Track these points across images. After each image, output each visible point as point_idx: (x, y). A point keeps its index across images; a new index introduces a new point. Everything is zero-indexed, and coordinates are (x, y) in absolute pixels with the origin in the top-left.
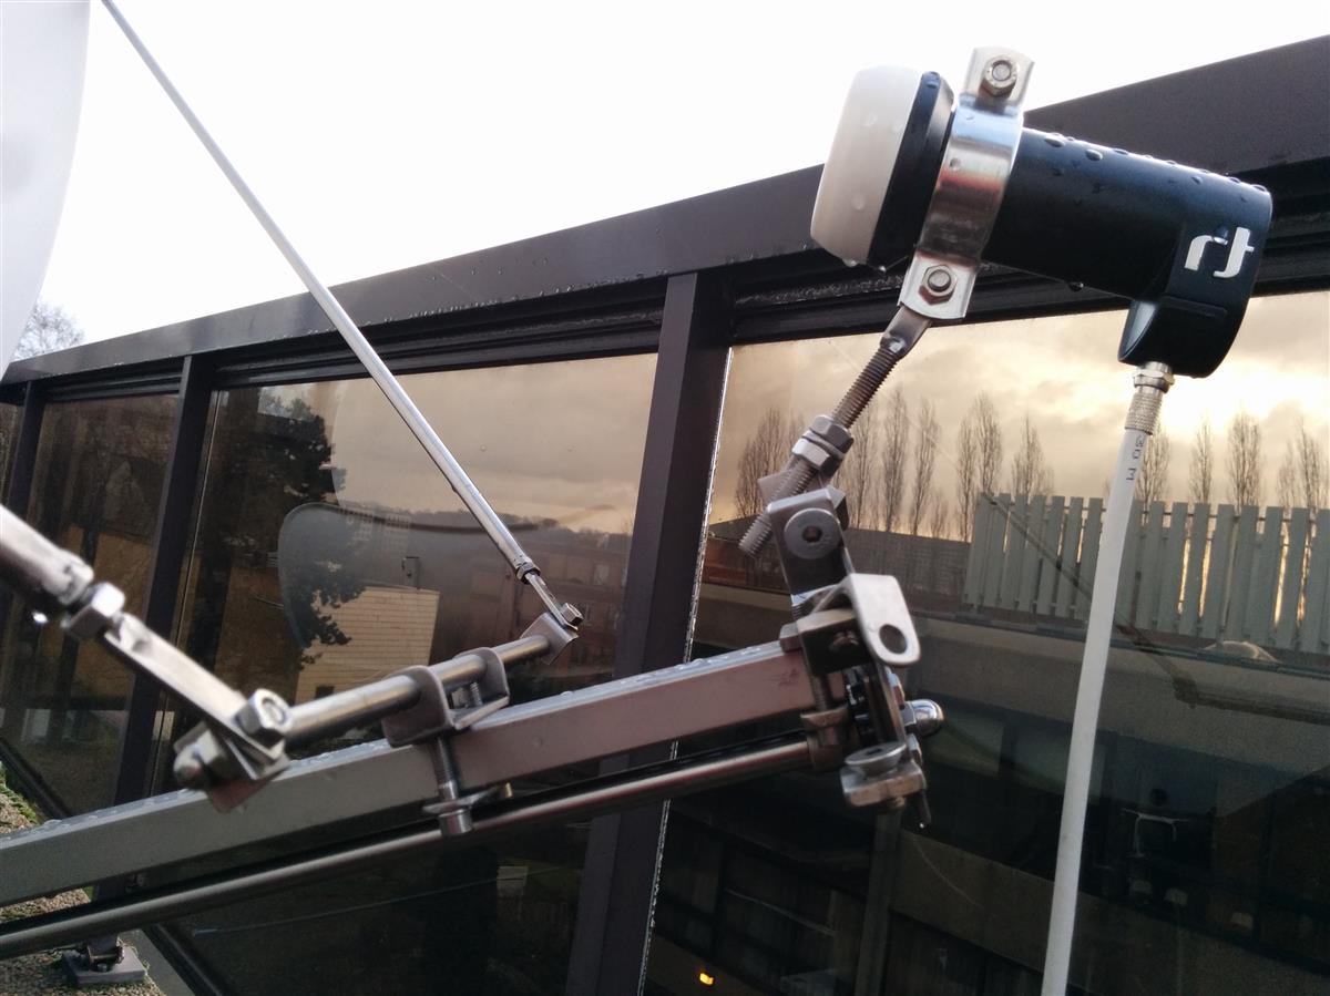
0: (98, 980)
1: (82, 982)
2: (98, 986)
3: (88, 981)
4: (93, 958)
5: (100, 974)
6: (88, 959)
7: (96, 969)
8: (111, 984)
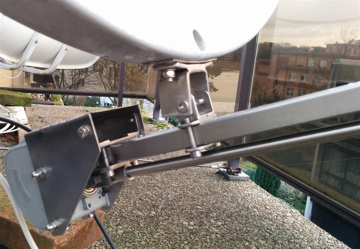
0: (235, 178)
1: (230, 178)
2: (236, 180)
3: (233, 178)
4: (233, 171)
5: (235, 176)
6: (231, 171)
7: (233, 175)
8: (239, 180)
